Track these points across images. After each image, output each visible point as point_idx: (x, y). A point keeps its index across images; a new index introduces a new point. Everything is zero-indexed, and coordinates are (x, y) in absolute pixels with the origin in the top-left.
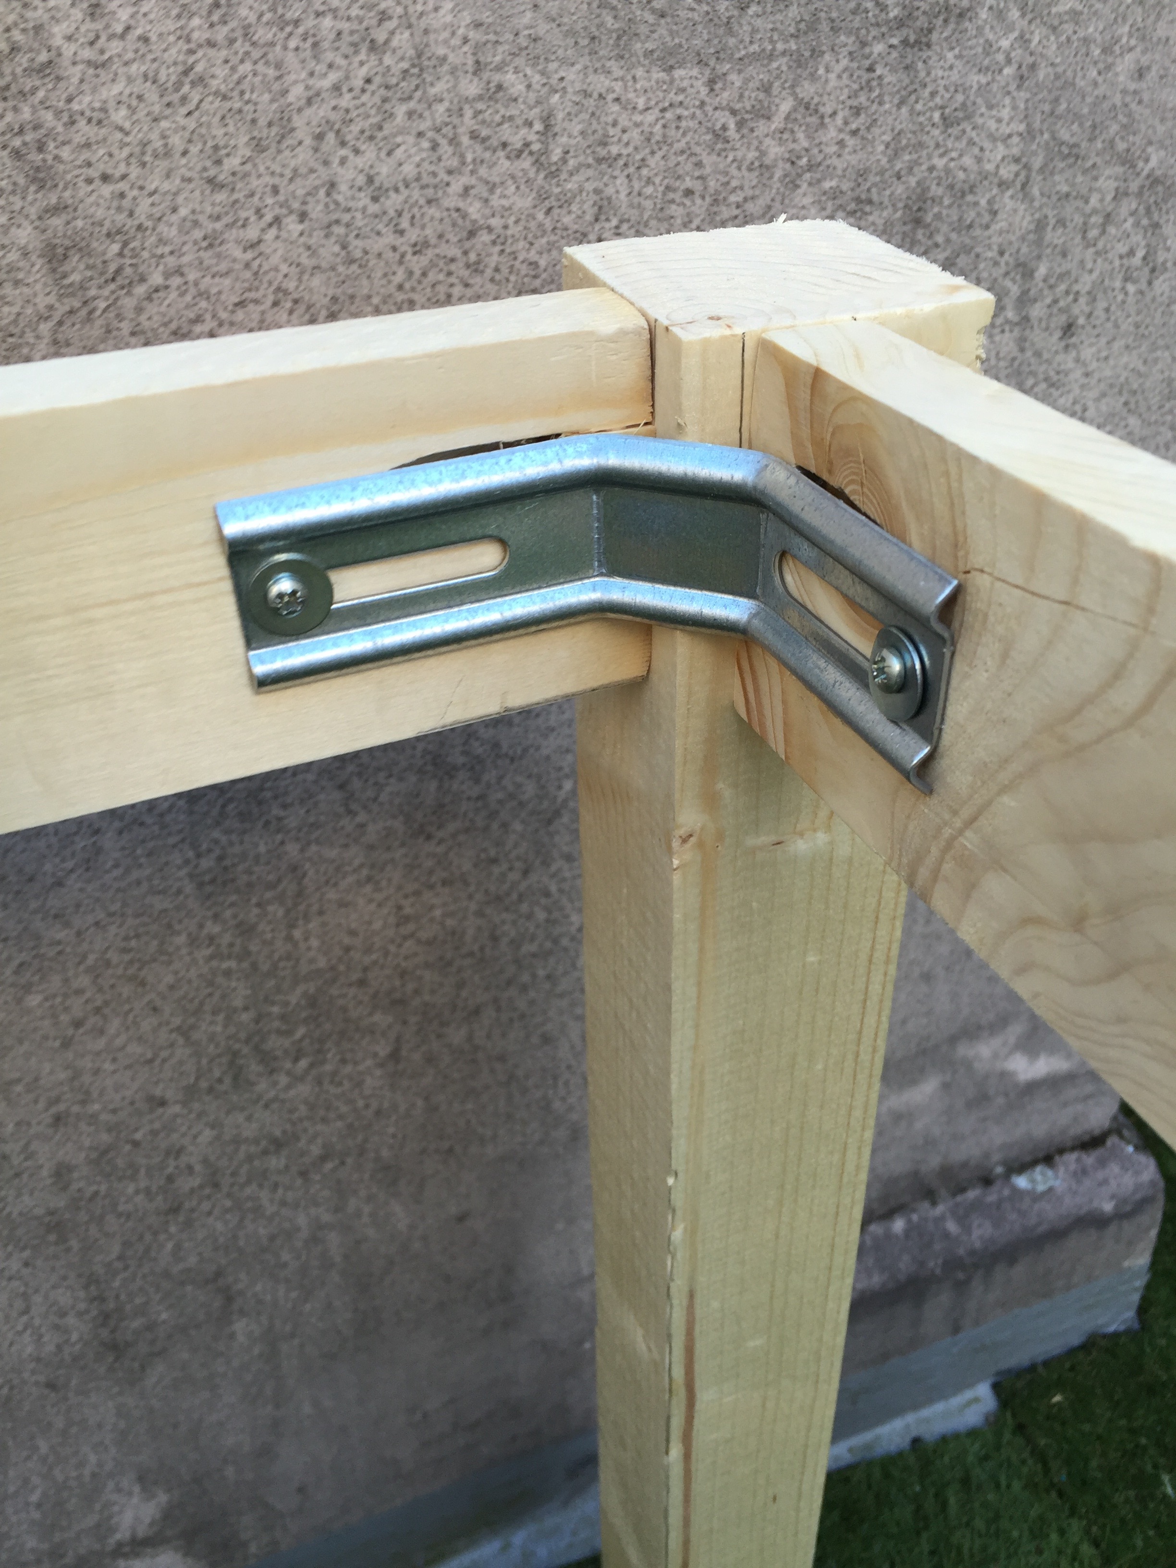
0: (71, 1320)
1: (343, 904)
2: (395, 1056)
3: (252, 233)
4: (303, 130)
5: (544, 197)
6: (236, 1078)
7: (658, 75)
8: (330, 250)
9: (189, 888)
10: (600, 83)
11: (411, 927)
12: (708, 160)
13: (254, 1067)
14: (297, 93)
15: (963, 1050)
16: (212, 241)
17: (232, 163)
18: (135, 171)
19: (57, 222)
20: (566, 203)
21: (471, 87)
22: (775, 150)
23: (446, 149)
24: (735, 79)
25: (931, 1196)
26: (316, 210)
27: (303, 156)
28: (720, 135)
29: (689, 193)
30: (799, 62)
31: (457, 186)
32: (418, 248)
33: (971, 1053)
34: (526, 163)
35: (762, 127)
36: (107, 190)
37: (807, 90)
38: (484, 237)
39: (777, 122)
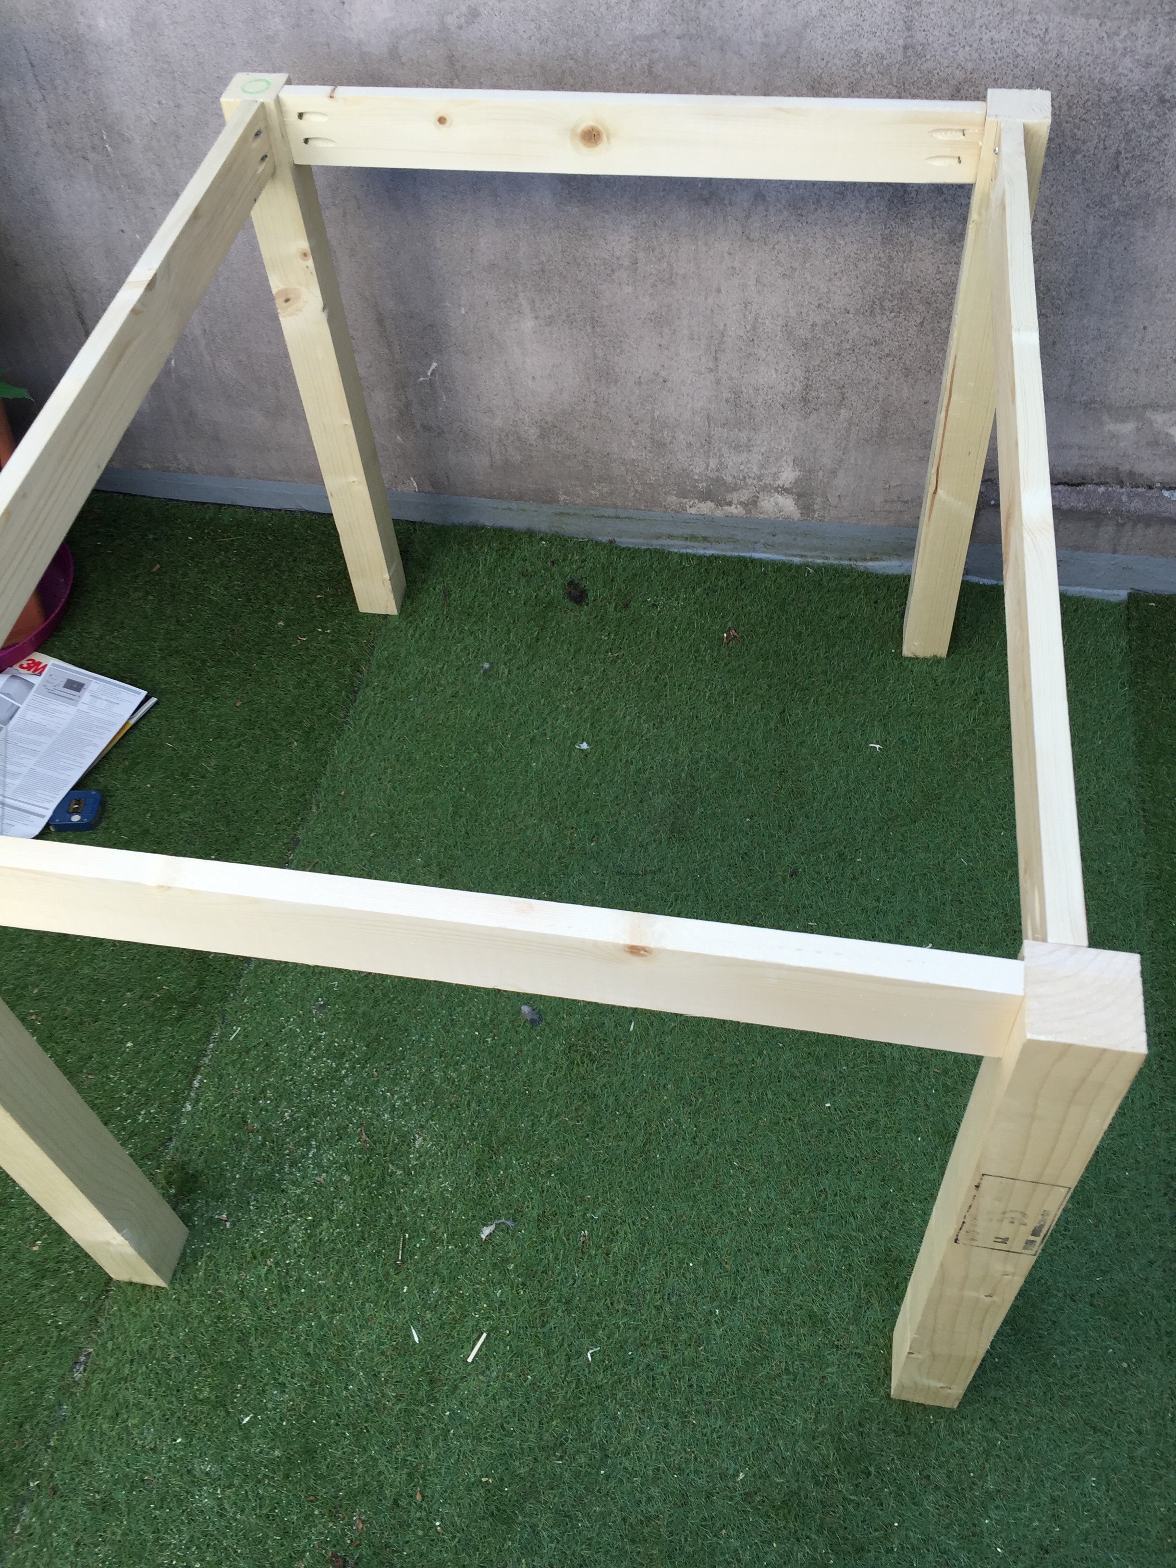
0: (797, 383)
1: (921, 260)
2: (922, 324)
3: (956, 49)
4: (977, 24)
5: (1040, 49)
6: (871, 312)
7: (1083, 20)
8: (976, 56)
9: (879, 239)
10: (1064, 21)
11: (940, 276)
12: (1096, 46)
13: (878, 310)
14: (978, 15)
15: (1149, 414)
16: (945, 49)
17: (957, 30)
18: (932, 29)
19: (909, 40)
20: (1047, 52)
21: (1026, 18)
22: (1119, 45)
23: (1015, 34)
24: (1109, 24)
25: (1122, 484)
26: (975, 45)
27: (976, 31)
28: (1101, 39)
29: (1088, 54)
30: (1132, 21)
31: (1016, 43)
32: (1000, 59)
33: (1153, 417)
34: (1038, 40)
35: (1116, 38)
36: (923, 33)
37: (1133, 29)
38: (1021, 58)
39: (1121, 37)
